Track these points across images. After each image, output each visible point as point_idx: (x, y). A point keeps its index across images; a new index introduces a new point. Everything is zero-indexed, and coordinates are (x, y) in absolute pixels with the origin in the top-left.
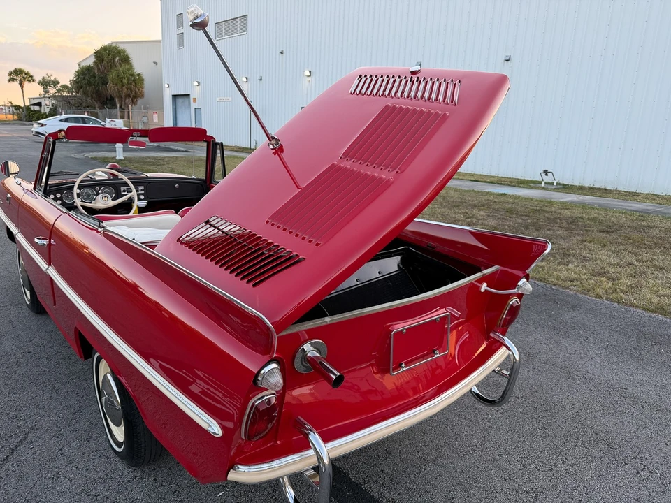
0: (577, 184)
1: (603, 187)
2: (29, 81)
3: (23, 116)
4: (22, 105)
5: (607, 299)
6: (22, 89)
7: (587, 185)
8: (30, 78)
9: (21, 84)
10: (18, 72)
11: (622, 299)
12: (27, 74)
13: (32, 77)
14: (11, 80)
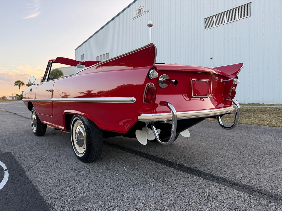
0: (247, 103)
1: (258, 103)
2: (23, 85)
3: (19, 99)
4: (19, 94)
5: (268, 126)
6: (20, 88)
7: (251, 103)
8: (23, 84)
9: (19, 86)
10: (19, 82)
11: (275, 125)
12: (22, 82)
13: (24, 83)
14: (16, 85)
